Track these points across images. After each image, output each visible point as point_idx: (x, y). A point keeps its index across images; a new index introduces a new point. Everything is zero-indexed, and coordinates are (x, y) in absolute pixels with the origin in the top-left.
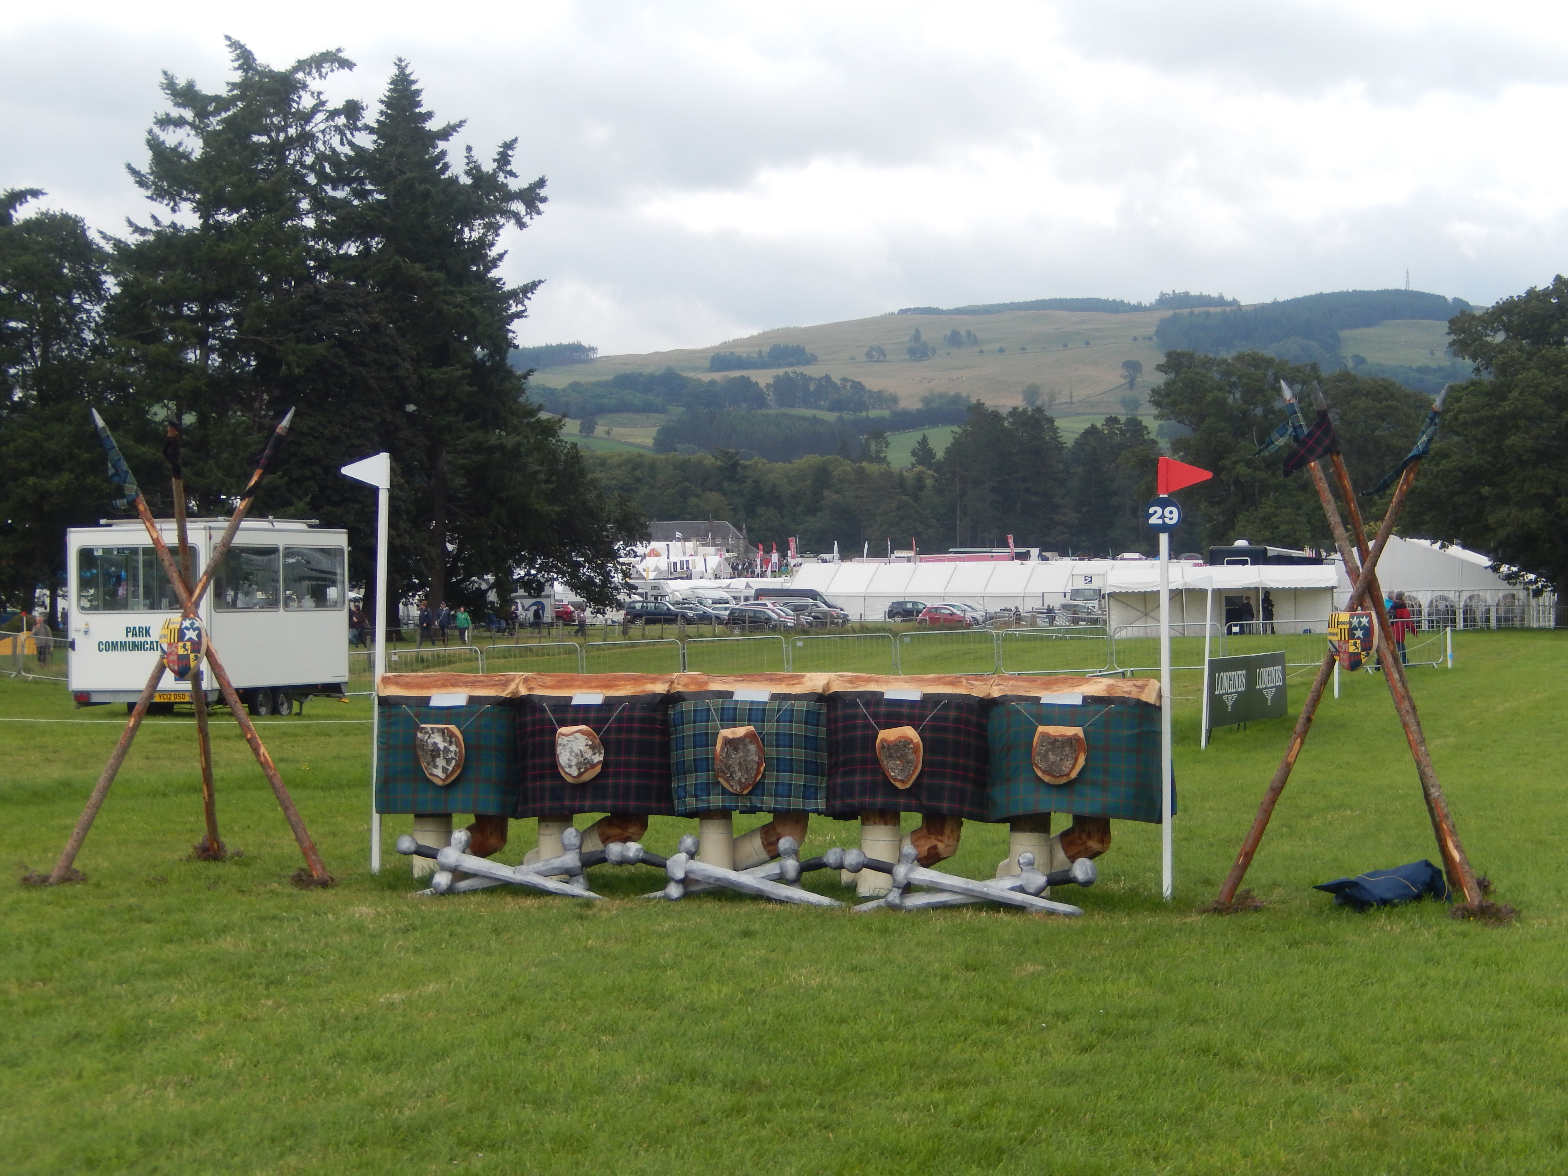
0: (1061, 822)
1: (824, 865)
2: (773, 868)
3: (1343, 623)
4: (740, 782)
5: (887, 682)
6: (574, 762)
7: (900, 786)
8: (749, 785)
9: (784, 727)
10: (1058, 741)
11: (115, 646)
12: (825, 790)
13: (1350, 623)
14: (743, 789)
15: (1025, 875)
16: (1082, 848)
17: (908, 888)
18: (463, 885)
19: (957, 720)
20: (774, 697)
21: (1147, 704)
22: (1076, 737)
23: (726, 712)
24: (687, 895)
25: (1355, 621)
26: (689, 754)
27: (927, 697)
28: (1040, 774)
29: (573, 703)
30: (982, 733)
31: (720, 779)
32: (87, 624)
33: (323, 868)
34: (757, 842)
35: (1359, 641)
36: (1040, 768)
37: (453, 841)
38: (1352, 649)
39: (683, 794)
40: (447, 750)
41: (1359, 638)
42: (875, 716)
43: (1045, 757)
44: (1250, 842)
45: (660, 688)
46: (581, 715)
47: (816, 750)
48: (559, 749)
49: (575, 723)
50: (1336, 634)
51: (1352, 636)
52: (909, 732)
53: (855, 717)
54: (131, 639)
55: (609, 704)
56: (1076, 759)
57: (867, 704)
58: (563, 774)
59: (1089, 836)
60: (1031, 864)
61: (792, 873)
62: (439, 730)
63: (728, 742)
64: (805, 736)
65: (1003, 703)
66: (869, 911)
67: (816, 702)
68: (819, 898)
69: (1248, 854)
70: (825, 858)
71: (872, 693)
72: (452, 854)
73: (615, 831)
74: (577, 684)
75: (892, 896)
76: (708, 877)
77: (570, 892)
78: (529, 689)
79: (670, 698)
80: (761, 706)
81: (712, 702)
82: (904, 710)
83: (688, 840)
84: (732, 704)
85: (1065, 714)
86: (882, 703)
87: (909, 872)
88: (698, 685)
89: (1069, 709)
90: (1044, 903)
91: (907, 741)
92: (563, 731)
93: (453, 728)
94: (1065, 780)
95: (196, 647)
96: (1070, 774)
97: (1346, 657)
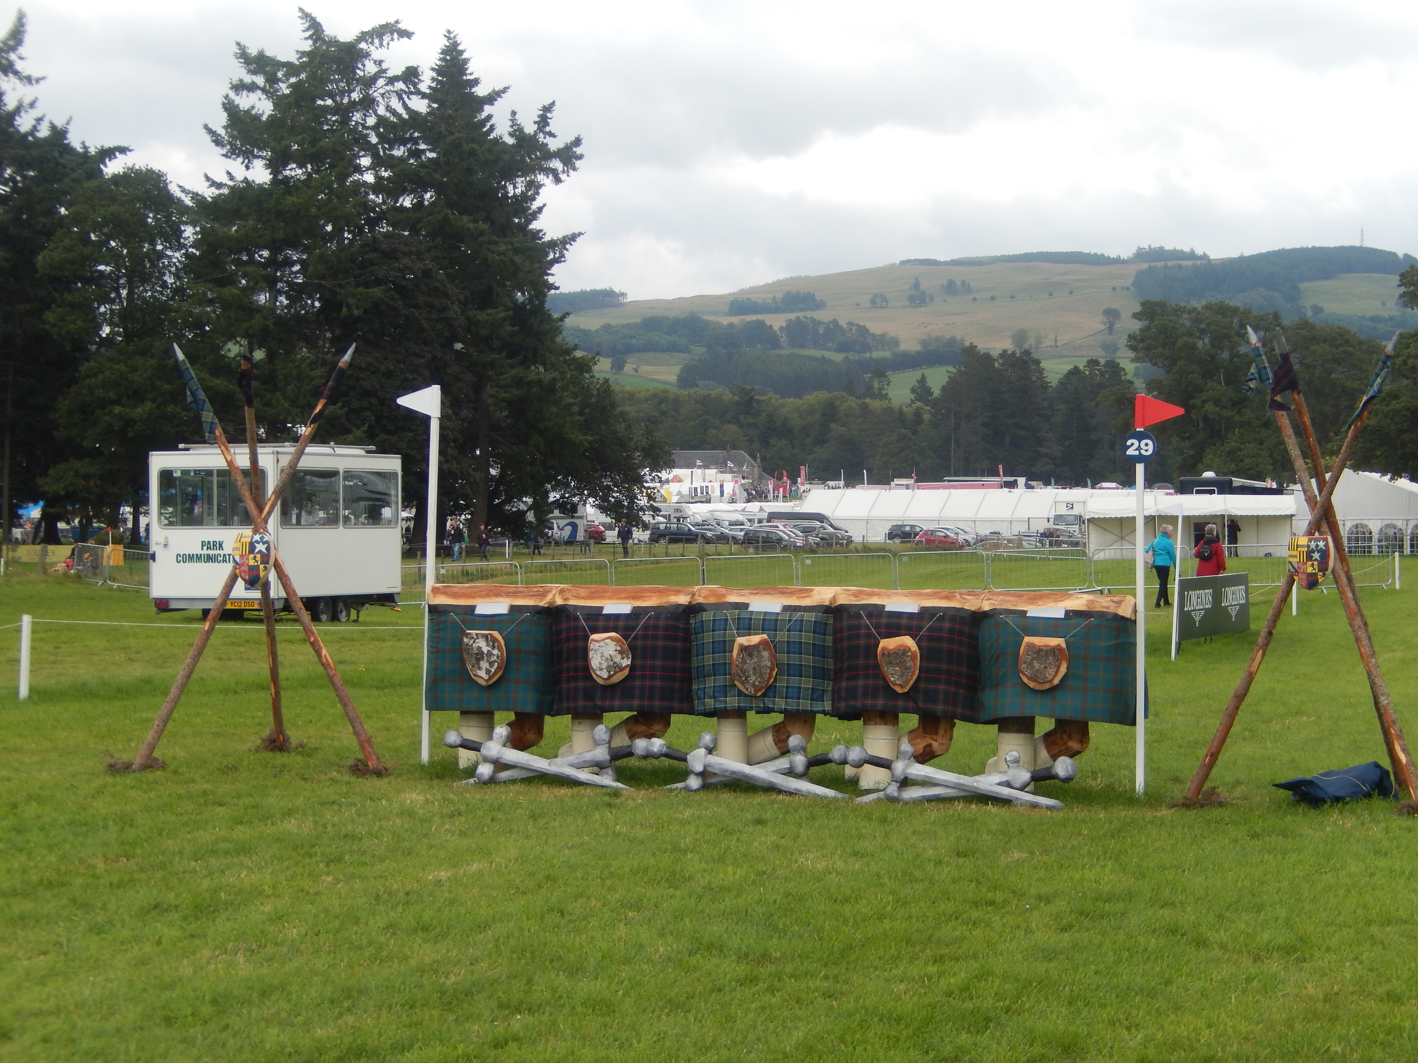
0: (1044, 725)
1: (830, 761)
2: (783, 763)
3: (1302, 546)
4: (754, 685)
5: (888, 596)
6: (604, 666)
7: (899, 690)
8: (762, 687)
9: (795, 636)
10: (1042, 650)
11: (191, 558)
12: (830, 694)
13: (1308, 546)
14: (757, 691)
15: (1011, 772)
16: (1064, 747)
17: (905, 782)
18: (504, 775)
19: (951, 631)
20: (786, 608)
21: (1123, 618)
22: (1058, 647)
23: (741, 622)
24: (705, 787)
25: (1313, 544)
26: (709, 660)
27: (924, 610)
28: (1025, 680)
29: (605, 612)
30: (973, 643)
31: (736, 682)
32: (166, 538)
33: (378, 758)
34: (769, 739)
35: (1316, 563)
36: (1025, 675)
37: (495, 736)
38: (1310, 570)
39: (702, 696)
40: (490, 654)
41: (1316, 560)
42: (877, 627)
43: (1030, 665)
44: (1216, 744)
45: (683, 599)
46: (611, 624)
47: (824, 657)
48: (591, 654)
49: (606, 630)
50: (1295, 556)
51: (1309, 558)
52: (908, 641)
53: (858, 627)
54: (206, 552)
55: (637, 613)
56: (1059, 667)
57: (870, 616)
58: (594, 676)
59: (1070, 737)
60: (1016, 761)
61: (800, 768)
62: (483, 636)
63: (743, 649)
64: (814, 644)
65: (993, 616)
66: (870, 802)
67: (824, 613)
68: (824, 791)
69: (1214, 755)
70: (830, 754)
71: (874, 605)
72: (494, 747)
73: (641, 728)
74: (608, 595)
75: (891, 789)
76: (724, 770)
77: (599, 783)
78: (564, 600)
79: (692, 609)
80: (774, 617)
81: (727, 612)
82: (903, 621)
83: (707, 737)
84: (748, 615)
85: (1049, 626)
86: (883, 615)
87: (906, 767)
88: (717, 597)
89: (1052, 622)
90: (1029, 797)
91: (906, 650)
92: (596, 637)
93: (495, 634)
94: (1049, 686)
95: (265, 558)
96: (1052, 680)
97: (1304, 577)
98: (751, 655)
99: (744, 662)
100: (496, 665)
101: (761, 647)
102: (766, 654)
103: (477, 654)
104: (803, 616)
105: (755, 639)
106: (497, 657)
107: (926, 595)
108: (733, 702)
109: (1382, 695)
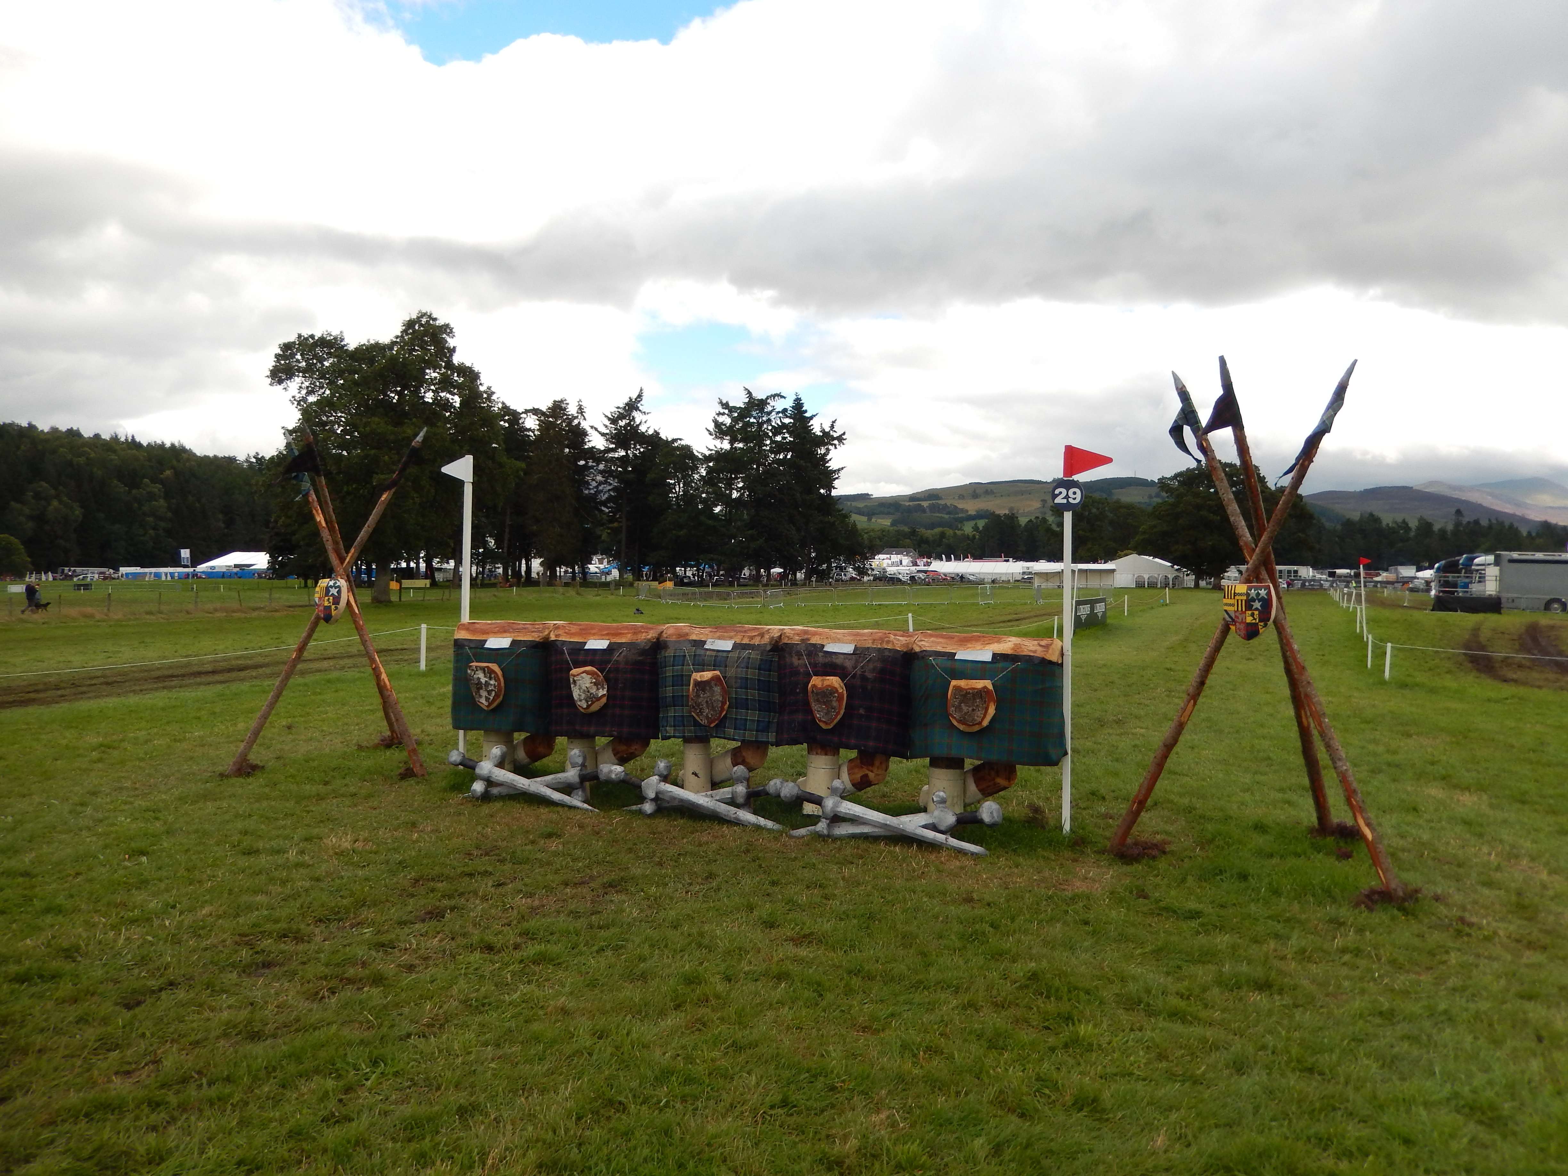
1: (767, 794)
2: (728, 791)
3: (1241, 593)
5: (829, 636)
6: (583, 696)
8: (716, 719)
10: (969, 693)
12: (774, 725)
13: (1248, 593)
14: (710, 722)
15: (938, 813)
16: (992, 783)
17: (837, 819)
18: (493, 792)
19: (882, 672)
20: (736, 647)
21: (1051, 663)
23: (698, 658)
24: (658, 812)
25: (1253, 592)
26: (670, 692)
27: (858, 651)
29: (587, 647)
30: (905, 683)
31: (693, 713)
34: (728, 762)
35: (1256, 612)
37: (490, 755)
38: (1249, 620)
39: (665, 724)
40: (488, 684)
41: (1256, 609)
42: (814, 665)
43: (958, 708)
44: (1143, 791)
45: (652, 636)
46: (591, 658)
48: (572, 686)
49: (585, 664)
50: (1232, 605)
51: (1249, 607)
52: (836, 681)
53: (797, 665)
55: (612, 649)
56: (987, 709)
57: (809, 655)
58: (576, 705)
59: (998, 773)
60: (943, 801)
61: (741, 798)
62: (484, 667)
63: (698, 683)
64: (759, 680)
65: (923, 658)
66: (803, 837)
67: (770, 651)
68: (762, 821)
69: (1141, 804)
70: (767, 788)
71: (814, 645)
72: (486, 767)
73: (623, 748)
74: (594, 631)
75: (822, 826)
76: (674, 798)
77: (569, 803)
78: (556, 636)
79: (658, 645)
80: (725, 654)
81: (687, 649)
82: (839, 661)
83: (662, 765)
84: (702, 652)
85: (977, 669)
86: (821, 654)
87: (836, 805)
88: (680, 636)
89: (980, 665)
90: (954, 842)
91: (833, 690)
92: (574, 671)
93: (495, 667)
94: (976, 728)
95: (337, 600)
96: (980, 723)
97: (1242, 626)
98: (704, 690)
99: (698, 696)
100: (493, 693)
101: (713, 683)
102: (717, 689)
103: (477, 684)
104: (750, 654)
105: (707, 675)
106: (495, 687)
107: (863, 635)
108: (690, 731)
109: (1339, 760)
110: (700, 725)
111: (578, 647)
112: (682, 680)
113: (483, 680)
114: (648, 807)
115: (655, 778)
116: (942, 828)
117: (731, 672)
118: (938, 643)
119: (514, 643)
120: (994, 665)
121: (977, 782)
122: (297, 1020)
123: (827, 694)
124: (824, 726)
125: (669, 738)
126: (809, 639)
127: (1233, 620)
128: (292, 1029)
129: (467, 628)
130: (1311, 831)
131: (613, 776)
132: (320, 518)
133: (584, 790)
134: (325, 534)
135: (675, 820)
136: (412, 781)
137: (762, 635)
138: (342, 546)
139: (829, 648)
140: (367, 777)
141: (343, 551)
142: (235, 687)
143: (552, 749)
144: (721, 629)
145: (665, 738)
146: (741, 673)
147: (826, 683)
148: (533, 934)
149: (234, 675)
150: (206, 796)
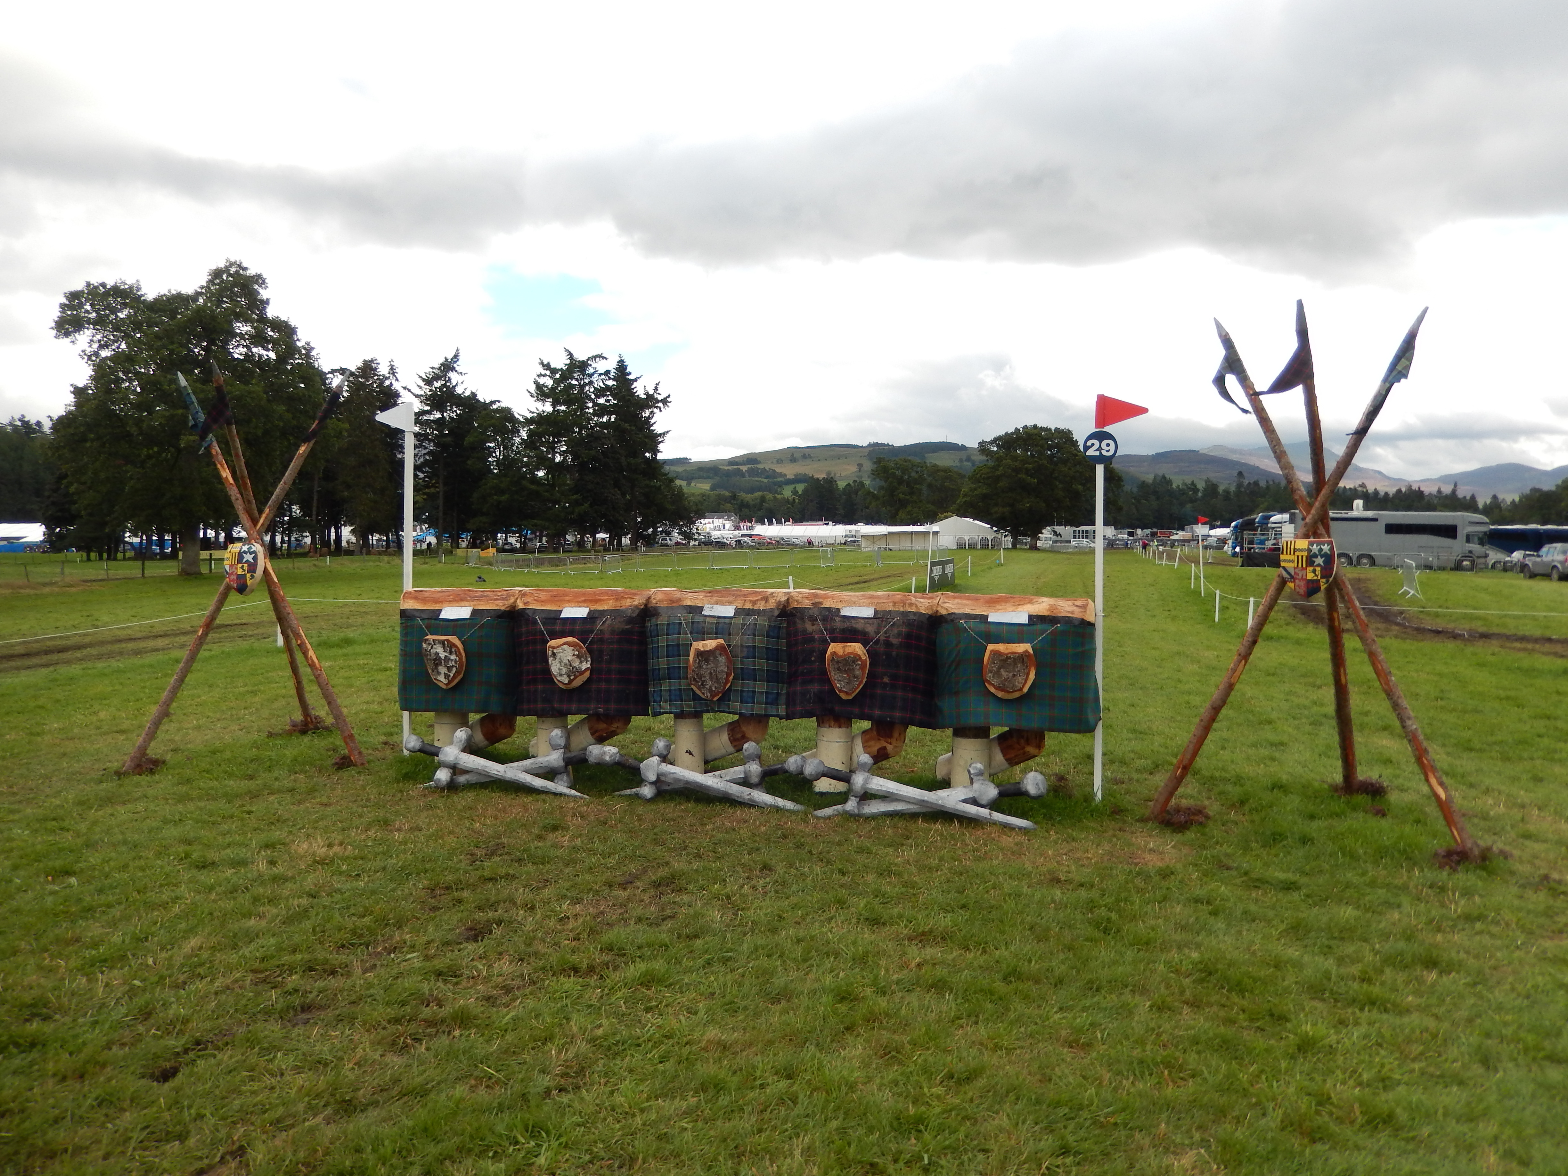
0: (998, 730)
1: (785, 772)
2: (737, 771)
3: (1300, 550)
4: (710, 690)
5: (843, 600)
6: (564, 671)
8: (719, 692)
10: (1009, 657)
12: (784, 698)
13: (1308, 550)
14: (713, 695)
15: (976, 786)
16: (1021, 751)
17: (865, 796)
18: (462, 779)
19: (909, 636)
20: (739, 612)
21: (1085, 623)
23: (696, 626)
24: (659, 796)
25: (1312, 546)
26: (663, 663)
27: (878, 615)
29: (562, 616)
30: (931, 648)
31: (692, 687)
34: (725, 737)
35: (1318, 569)
37: (455, 739)
38: (1311, 577)
40: (448, 659)
41: (1318, 565)
42: (829, 630)
43: (997, 674)
44: (1190, 753)
45: (639, 602)
46: (568, 627)
47: (777, 660)
48: (550, 659)
49: (563, 635)
50: (1293, 561)
51: (1310, 561)
52: (857, 648)
53: (812, 632)
55: (593, 617)
56: (1028, 673)
57: (824, 620)
58: (555, 681)
59: (1024, 742)
60: (980, 774)
61: (755, 780)
62: (441, 641)
63: (699, 654)
64: (766, 648)
65: (952, 621)
66: (829, 818)
67: (778, 616)
68: (780, 802)
69: (1186, 768)
70: (786, 766)
71: (829, 609)
72: (452, 753)
73: (602, 726)
74: (567, 598)
75: (851, 805)
76: (678, 780)
77: (554, 790)
78: (525, 604)
79: (647, 612)
80: (727, 621)
81: (681, 615)
82: (859, 626)
83: (660, 744)
84: (701, 619)
85: (1013, 632)
86: (837, 619)
87: (866, 781)
88: (672, 601)
89: (1016, 628)
90: (998, 816)
91: (856, 658)
92: (553, 643)
93: (455, 640)
94: (1017, 695)
95: (252, 568)
96: (1021, 689)
97: (1302, 583)
100: (454, 670)
103: (435, 660)
104: (756, 619)
105: (710, 644)
106: (456, 662)
107: (879, 597)
108: (689, 706)
109: (1409, 718)
110: (700, 699)
111: (552, 616)
112: (679, 650)
113: (442, 655)
114: (647, 791)
115: (656, 759)
116: (984, 802)
117: (736, 640)
118: (965, 605)
119: (475, 612)
120: (1031, 628)
121: (1004, 752)
122: (396, 1081)
123: (847, 663)
124: (843, 696)
125: (661, 714)
126: (821, 603)
127: (1292, 577)
128: (394, 1092)
129: (414, 596)
130: (1335, 788)
131: (607, 758)
132: (226, 473)
133: (568, 775)
134: (234, 492)
135: (680, 804)
136: (352, 771)
137: (766, 599)
138: (254, 506)
139: (846, 612)
140: (297, 769)
141: (256, 512)
142: (64, 671)
143: (514, 730)
144: (719, 595)
145: (655, 714)
146: (748, 641)
147: (848, 650)
148: (620, 949)
149: (55, 657)
150: (108, 800)
